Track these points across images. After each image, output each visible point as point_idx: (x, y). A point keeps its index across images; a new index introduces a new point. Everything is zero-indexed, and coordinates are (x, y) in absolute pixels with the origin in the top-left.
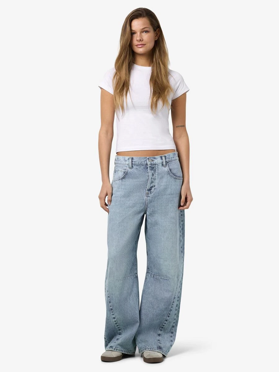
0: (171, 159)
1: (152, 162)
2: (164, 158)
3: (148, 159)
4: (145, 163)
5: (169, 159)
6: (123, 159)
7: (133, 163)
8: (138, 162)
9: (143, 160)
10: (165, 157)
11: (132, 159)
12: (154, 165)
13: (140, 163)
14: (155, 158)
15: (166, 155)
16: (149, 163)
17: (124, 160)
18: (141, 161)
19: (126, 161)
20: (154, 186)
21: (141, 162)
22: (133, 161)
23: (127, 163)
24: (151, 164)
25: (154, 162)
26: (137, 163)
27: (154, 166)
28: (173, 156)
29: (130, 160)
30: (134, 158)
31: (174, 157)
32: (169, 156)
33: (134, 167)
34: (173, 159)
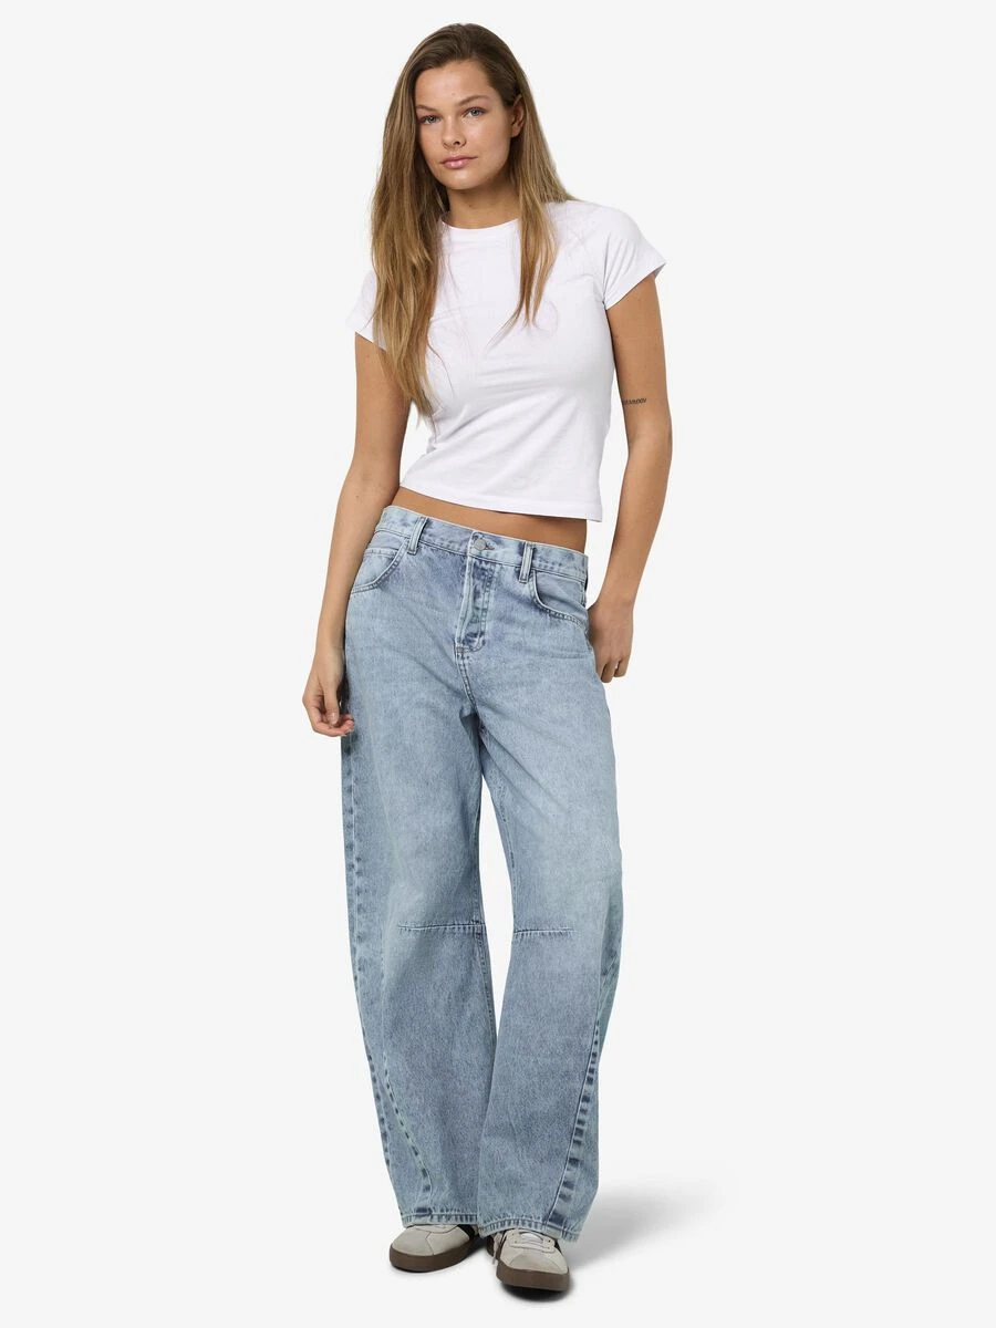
0: (550, 565)
1: (484, 553)
2: (528, 552)
3: (475, 537)
4: (462, 548)
5: (544, 564)
6: (400, 517)
7: (426, 537)
8: (442, 539)
9: (458, 538)
10: (535, 550)
11: (428, 524)
12: (487, 563)
13: (446, 543)
14: (499, 542)
15: (539, 546)
16: (475, 551)
17: (402, 520)
18: (451, 539)
19: (405, 525)
20: (482, 633)
21: (451, 542)
22: (428, 530)
23: (407, 531)
24: (479, 557)
25: (492, 553)
26: (437, 541)
27: (488, 566)
28: (559, 561)
29: (420, 526)
30: (434, 524)
31: (560, 565)
32: (548, 553)
33: (425, 551)
34: (556, 567)
